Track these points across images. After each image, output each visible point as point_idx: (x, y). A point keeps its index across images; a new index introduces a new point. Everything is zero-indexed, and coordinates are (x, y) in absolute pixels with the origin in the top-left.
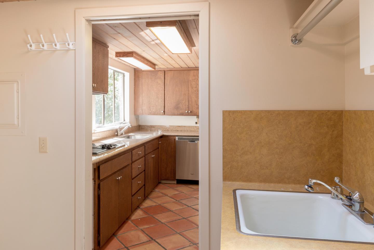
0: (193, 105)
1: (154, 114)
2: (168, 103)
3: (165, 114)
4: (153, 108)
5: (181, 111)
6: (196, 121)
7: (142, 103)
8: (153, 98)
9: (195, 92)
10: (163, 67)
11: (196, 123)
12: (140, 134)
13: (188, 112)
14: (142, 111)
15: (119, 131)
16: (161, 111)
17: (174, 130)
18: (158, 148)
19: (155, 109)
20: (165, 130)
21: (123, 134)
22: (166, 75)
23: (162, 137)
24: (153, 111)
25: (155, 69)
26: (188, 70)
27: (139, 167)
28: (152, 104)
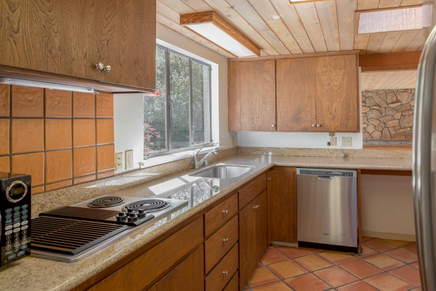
0: (324, 114)
1: (260, 130)
2: (282, 111)
3: (278, 129)
4: (258, 120)
5: (303, 125)
6: (330, 141)
7: (241, 112)
8: (257, 104)
9: (328, 93)
10: (272, 53)
11: (329, 144)
12: (234, 165)
13: (316, 126)
14: (241, 125)
15: (196, 161)
16: (272, 125)
17: (293, 154)
18: (266, 189)
19: (261, 122)
20: (277, 155)
21: (206, 164)
22: (278, 67)
23: (273, 168)
24: (258, 124)
25: (259, 55)
26: (315, 57)
27: (224, 240)
28: (256, 113)
